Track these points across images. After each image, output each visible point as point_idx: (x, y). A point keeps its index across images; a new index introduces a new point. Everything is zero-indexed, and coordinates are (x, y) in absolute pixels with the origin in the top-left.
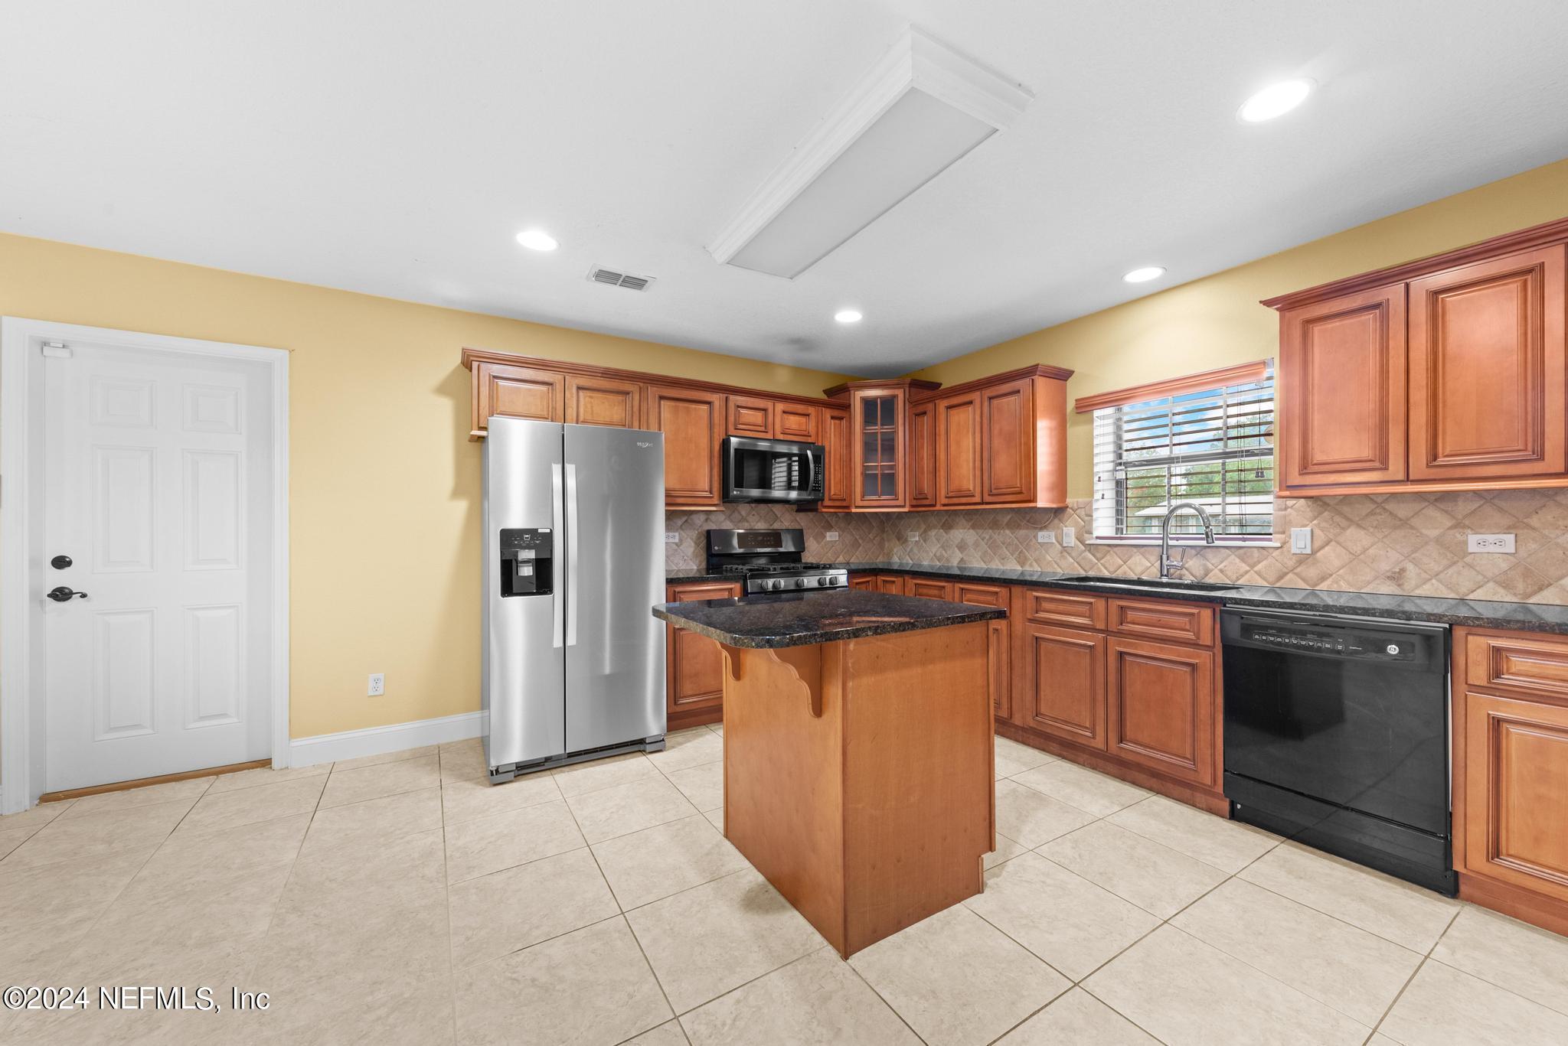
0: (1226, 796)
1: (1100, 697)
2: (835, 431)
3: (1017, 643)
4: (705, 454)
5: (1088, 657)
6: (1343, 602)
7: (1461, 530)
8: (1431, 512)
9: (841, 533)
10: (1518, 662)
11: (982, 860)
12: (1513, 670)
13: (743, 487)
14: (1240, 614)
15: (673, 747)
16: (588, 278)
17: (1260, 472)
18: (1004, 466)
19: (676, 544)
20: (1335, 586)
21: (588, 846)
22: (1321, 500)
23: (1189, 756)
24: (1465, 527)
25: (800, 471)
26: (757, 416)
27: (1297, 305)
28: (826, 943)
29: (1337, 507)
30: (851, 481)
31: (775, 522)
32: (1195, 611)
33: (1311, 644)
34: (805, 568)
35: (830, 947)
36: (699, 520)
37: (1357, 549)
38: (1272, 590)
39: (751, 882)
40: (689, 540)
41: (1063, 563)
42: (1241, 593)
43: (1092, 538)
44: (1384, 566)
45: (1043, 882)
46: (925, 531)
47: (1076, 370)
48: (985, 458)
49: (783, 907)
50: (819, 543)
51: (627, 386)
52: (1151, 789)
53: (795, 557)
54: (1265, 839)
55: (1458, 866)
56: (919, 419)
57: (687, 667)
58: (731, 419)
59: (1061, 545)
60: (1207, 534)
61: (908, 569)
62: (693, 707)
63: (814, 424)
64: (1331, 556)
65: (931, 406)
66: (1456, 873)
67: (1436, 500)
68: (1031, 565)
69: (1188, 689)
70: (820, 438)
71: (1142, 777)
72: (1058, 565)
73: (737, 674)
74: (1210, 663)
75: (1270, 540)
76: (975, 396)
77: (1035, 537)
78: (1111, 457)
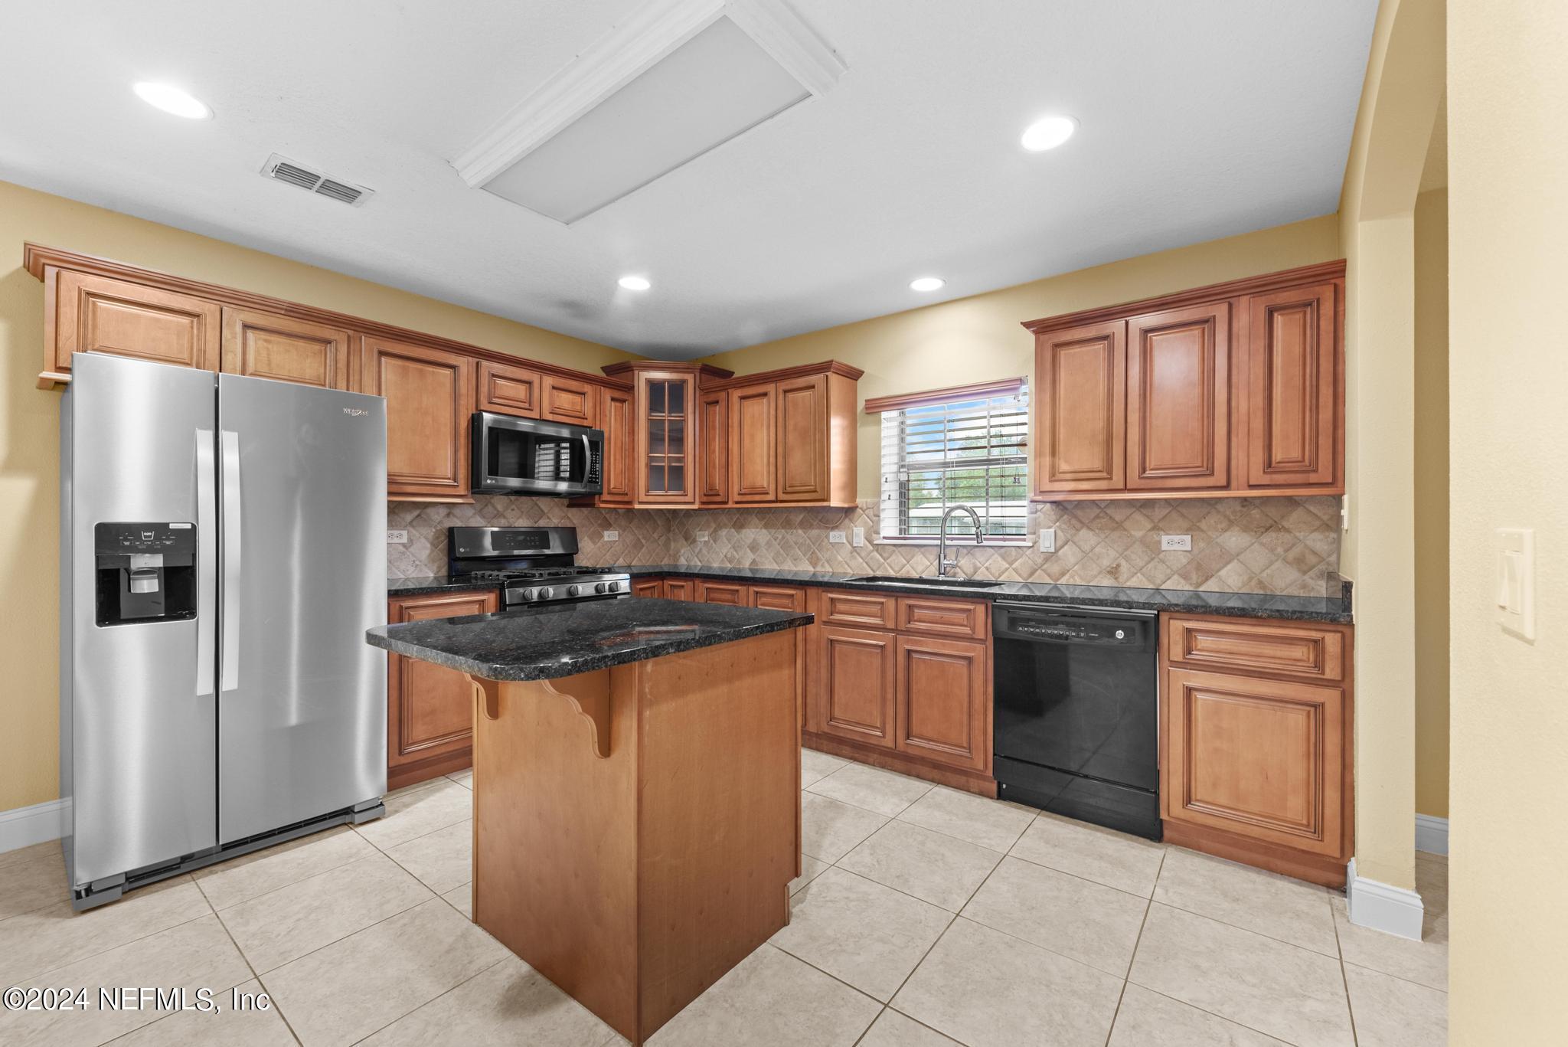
0: (995, 779)
1: (890, 696)
2: (615, 415)
3: (812, 647)
4: (447, 431)
5: (879, 656)
6: (1077, 594)
7: (1157, 532)
8: (1138, 516)
9: (621, 531)
10: (1203, 641)
11: (788, 889)
12: (1199, 647)
13: (497, 476)
14: (1007, 608)
15: (396, 812)
16: (262, 171)
17: (1016, 478)
18: (799, 463)
19: (404, 545)
20: (1072, 580)
21: (256, 977)
22: (1062, 505)
23: (965, 745)
24: (1160, 529)
25: (572, 459)
26: (520, 391)
27: (1048, 329)
28: (613, 1033)
29: (1073, 511)
30: (633, 473)
31: (540, 519)
32: (971, 607)
33: (1061, 633)
34: (578, 573)
35: (619, 1037)
36: (437, 515)
37: (1087, 548)
38: (1026, 585)
39: (511, 976)
40: (423, 540)
41: (853, 563)
42: (1003, 589)
43: (880, 538)
44: (1106, 562)
45: (847, 898)
46: (715, 531)
47: (865, 370)
48: (780, 455)
49: (556, 1000)
50: (595, 543)
51: (327, 332)
52: (933, 781)
53: (566, 559)
54: (1026, 813)
55: (1164, 816)
56: (711, 408)
57: (418, 704)
58: (484, 389)
59: (851, 545)
60: (977, 534)
61: (696, 572)
62: (426, 755)
63: (591, 405)
64: (1069, 554)
65: (723, 395)
66: (1161, 820)
67: (1141, 507)
68: (823, 566)
69: (965, 681)
70: (598, 423)
71: (925, 770)
72: (849, 566)
73: (494, 711)
74: (983, 655)
75: (1024, 540)
76: (770, 388)
77: (827, 537)
78: (895, 459)
